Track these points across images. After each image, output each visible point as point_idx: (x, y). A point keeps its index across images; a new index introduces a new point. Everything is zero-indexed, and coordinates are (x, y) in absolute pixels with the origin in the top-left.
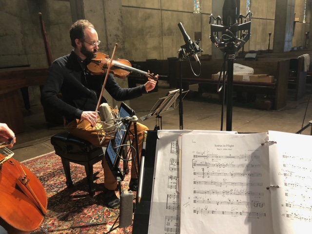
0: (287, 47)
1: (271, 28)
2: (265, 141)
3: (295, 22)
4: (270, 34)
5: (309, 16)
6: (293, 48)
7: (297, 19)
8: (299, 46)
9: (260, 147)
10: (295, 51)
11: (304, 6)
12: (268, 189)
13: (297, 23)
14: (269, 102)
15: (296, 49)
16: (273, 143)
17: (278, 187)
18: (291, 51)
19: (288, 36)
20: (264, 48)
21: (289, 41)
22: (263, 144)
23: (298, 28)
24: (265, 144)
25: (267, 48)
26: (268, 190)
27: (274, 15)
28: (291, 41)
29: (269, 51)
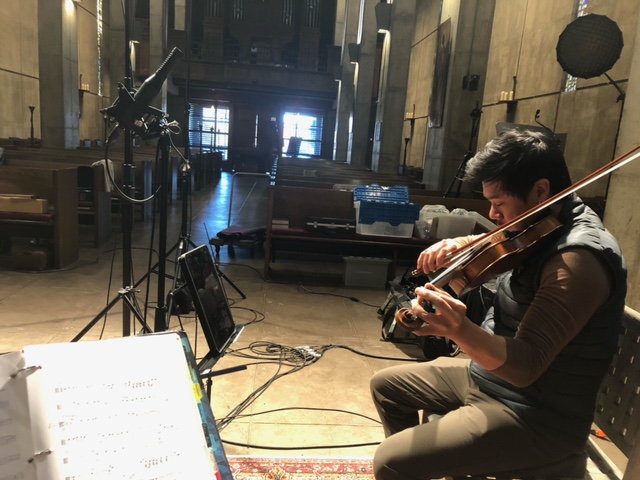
0: (71, 140)
1: (33, 94)
2: (18, 369)
3: (81, 92)
4: (32, 109)
5: (107, 84)
6: (83, 143)
7: (85, 87)
8: (93, 139)
9: (9, 383)
10: (87, 148)
11: (97, 65)
12: (31, 461)
13: (85, 94)
14: (42, 253)
15: (88, 144)
16: (33, 369)
17: (50, 452)
18: (78, 148)
19: (70, 119)
20: (23, 134)
21: (73, 129)
22: (14, 376)
23: (89, 104)
24: (20, 374)
25: (29, 136)
26: (31, 464)
27: (38, 70)
28: (78, 128)
29: (32, 143)
